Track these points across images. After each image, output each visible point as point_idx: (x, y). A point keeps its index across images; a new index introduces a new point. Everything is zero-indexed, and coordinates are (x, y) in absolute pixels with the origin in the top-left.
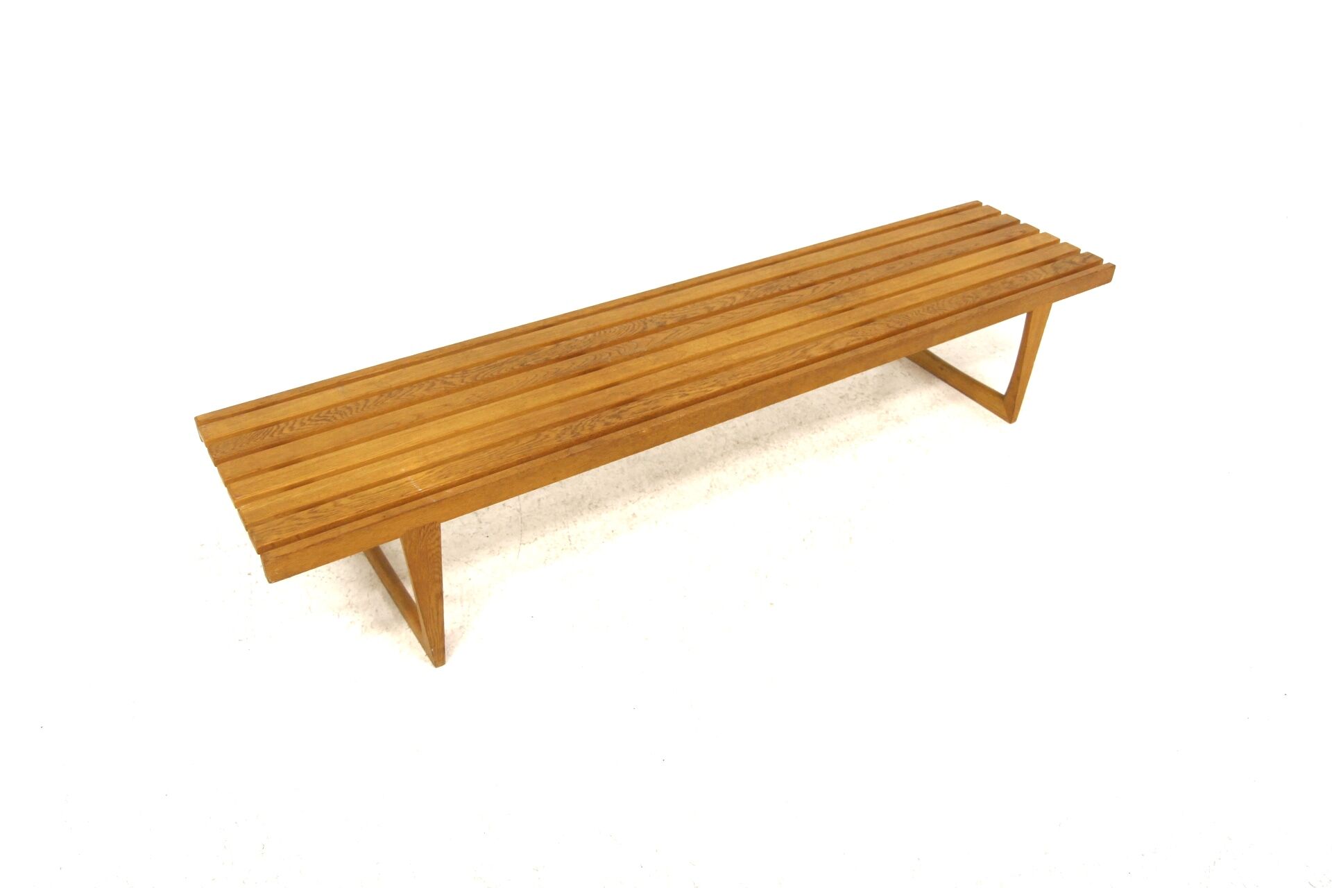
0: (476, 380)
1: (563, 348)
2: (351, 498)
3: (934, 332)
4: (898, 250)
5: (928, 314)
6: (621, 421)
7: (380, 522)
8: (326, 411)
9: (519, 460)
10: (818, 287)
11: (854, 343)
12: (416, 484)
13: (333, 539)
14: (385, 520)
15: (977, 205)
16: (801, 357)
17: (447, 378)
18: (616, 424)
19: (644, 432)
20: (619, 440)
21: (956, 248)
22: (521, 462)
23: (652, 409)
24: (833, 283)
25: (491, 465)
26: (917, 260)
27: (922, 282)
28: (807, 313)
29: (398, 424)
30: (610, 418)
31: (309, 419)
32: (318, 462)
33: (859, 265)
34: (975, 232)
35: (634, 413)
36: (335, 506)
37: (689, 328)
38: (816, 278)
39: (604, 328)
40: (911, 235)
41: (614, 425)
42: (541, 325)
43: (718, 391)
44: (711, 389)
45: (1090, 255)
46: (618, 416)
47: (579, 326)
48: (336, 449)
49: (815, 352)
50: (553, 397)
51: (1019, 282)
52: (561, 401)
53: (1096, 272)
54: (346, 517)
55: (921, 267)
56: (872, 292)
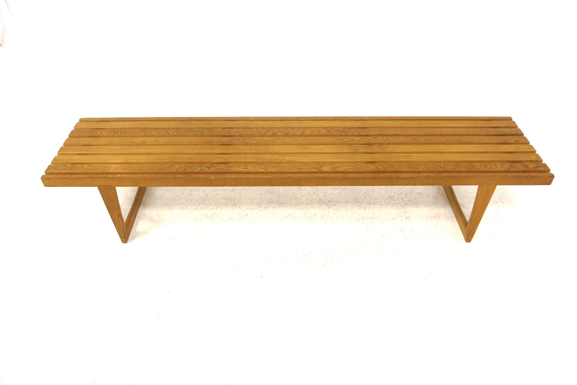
0: (178, 135)
1: (225, 132)
2: (88, 166)
3: (399, 178)
4: (430, 131)
5: (406, 168)
6: (210, 170)
7: (86, 178)
8: (117, 130)
9: (155, 172)
10: (366, 138)
11: (350, 170)
12: (112, 169)
13: (68, 178)
14: (89, 178)
15: (510, 119)
16: (316, 168)
17: (170, 130)
18: (205, 171)
19: (212, 178)
20: (199, 178)
21: (464, 139)
22: (155, 173)
23: (226, 170)
24: (376, 138)
25: (143, 171)
26: (434, 139)
27: (424, 151)
28: (346, 149)
29: (134, 142)
30: (205, 167)
31: (110, 131)
32: (95, 148)
33: (399, 133)
34: (488, 133)
35: (217, 169)
36: (81, 166)
37: (285, 139)
38: (370, 133)
39: (251, 128)
40: (448, 126)
41: (204, 171)
42: (228, 119)
43: (262, 172)
44: (259, 169)
45: (545, 165)
46: (209, 168)
47: (241, 124)
48: (107, 145)
49: (325, 169)
50: (196, 151)
51: (479, 167)
52: (198, 154)
53: (536, 176)
54: (80, 172)
55: (434, 144)
56: (391, 148)
